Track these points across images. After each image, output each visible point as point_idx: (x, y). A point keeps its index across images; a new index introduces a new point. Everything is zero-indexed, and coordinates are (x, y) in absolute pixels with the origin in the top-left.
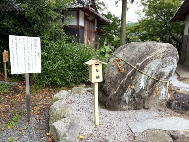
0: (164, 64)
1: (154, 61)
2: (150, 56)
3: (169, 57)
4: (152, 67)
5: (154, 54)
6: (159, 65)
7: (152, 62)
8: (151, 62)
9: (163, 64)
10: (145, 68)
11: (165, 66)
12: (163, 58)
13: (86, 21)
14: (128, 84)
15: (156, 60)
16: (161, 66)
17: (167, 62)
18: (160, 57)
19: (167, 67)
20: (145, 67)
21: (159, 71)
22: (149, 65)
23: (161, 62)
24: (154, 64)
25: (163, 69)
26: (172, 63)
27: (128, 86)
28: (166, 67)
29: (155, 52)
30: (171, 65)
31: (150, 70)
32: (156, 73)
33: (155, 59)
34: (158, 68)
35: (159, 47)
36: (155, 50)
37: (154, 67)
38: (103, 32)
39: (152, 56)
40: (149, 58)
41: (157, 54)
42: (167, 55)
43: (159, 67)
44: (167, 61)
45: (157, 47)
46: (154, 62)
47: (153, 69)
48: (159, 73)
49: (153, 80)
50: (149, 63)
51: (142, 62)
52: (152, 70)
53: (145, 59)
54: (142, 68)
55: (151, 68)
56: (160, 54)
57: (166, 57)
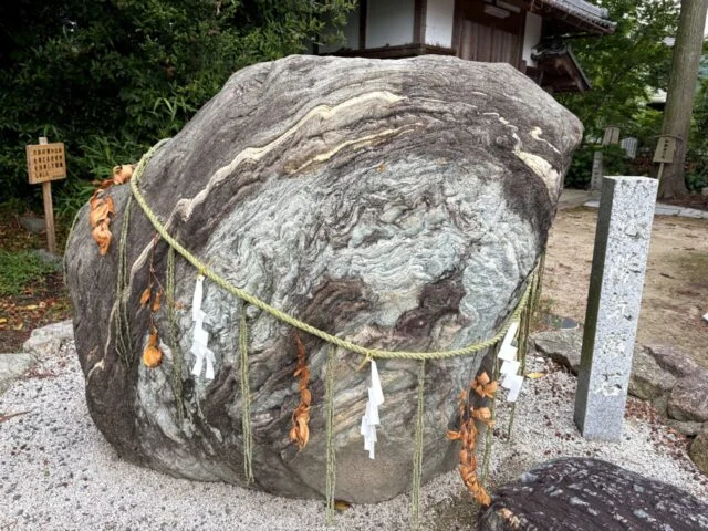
0: (346, 216)
1: (271, 187)
2: (252, 154)
3: (403, 165)
4: (254, 232)
5: (282, 139)
6: (309, 219)
7: (260, 199)
8: (251, 194)
9: (341, 219)
10: (215, 238)
11: (357, 234)
12: (341, 169)
13: (468, 24)
14: (136, 330)
15: (286, 182)
16: (327, 231)
17: (379, 205)
18: (321, 158)
19: (382, 244)
20: (216, 225)
21: (316, 268)
22: (237, 216)
23: (320, 195)
24: (272, 214)
25: (345, 252)
26: (438, 213)
27: (141, 342)
28: (371, 240)
29: (288, 122)
30: (436, 229)
31: (244, 249)
32: (300, 283)
33: (283, 174)
34: (302, 244)
35: (326, 83)
36: (294, 102)
37: (273, 232)
38: (570, 73)
39: (268, 149)
40: (241, 168)
41: (298, 135)
42: (387, 148)
43: (309, 242)
44: (382, 196)
45: (312, 83)
46: (273, 198)
47: (265, 246)
48: (317, 283)
49: (284, 330)
50: (240, 201)
51: (202, 195)
52: (264, 259)
53: (221, 173)
54: (196, 233)
55: (253, 242)
56: (320, 136)
57: (377, 159)
